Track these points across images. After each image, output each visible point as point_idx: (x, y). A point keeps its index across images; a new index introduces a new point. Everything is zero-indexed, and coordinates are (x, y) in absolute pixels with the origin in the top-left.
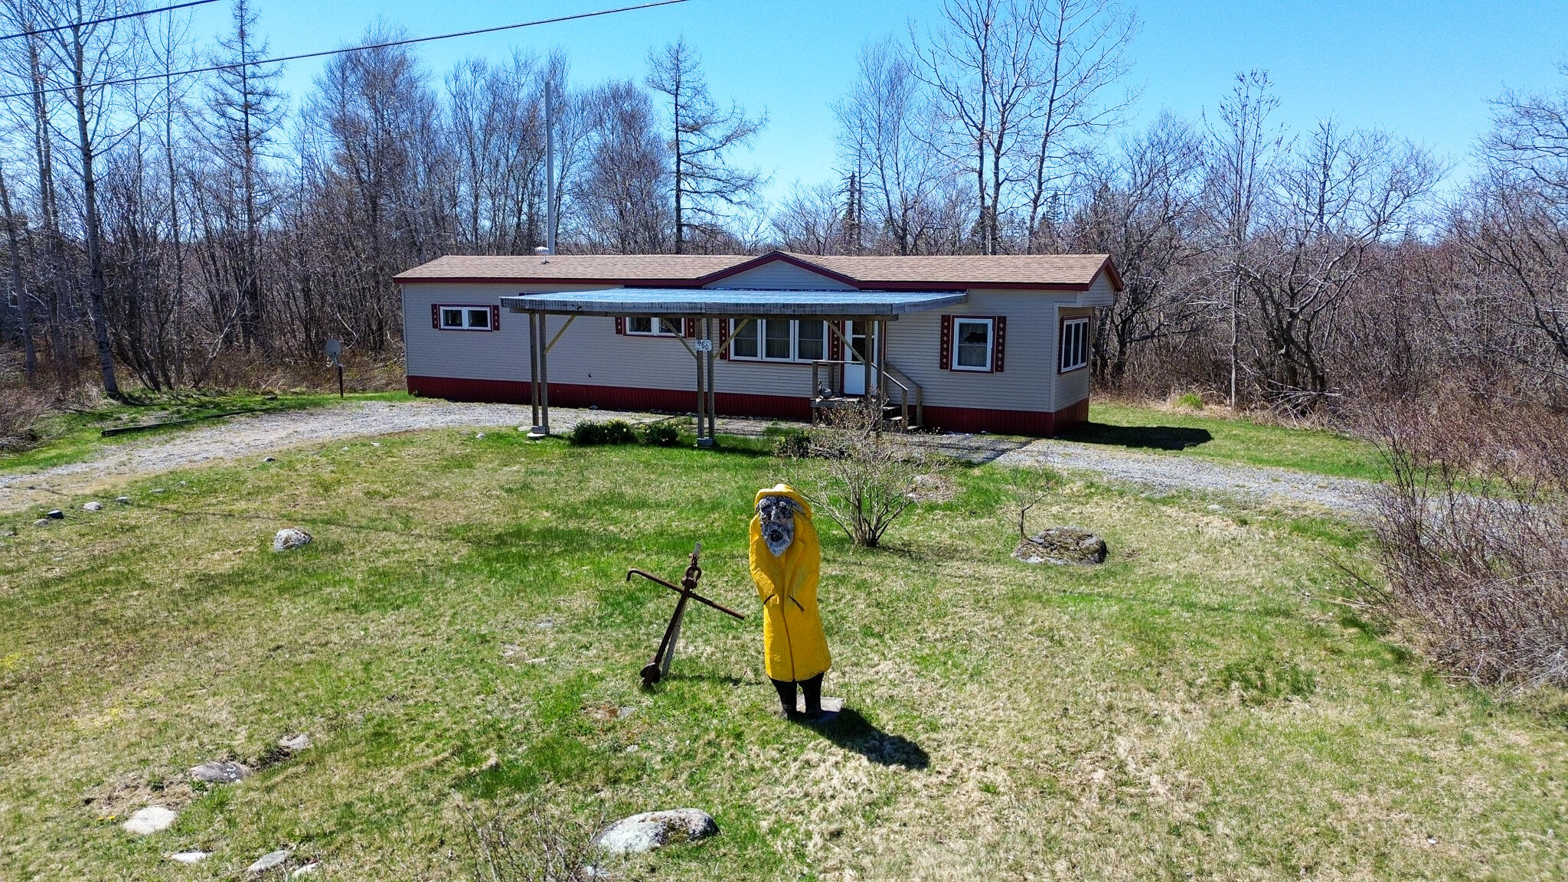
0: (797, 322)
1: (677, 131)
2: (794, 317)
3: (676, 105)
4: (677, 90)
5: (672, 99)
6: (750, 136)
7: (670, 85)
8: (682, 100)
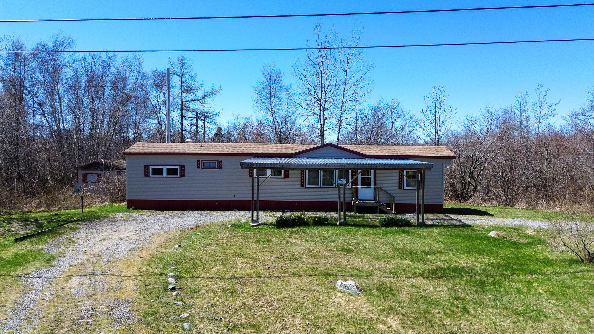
0: (337, 171)
1: (182, 92)
2: (336, 169)
3: (182, 81)
4: (182, 75)
5: (180, 79)
6: (213, 96)
7: (179, 73)
8: (184, 80)
